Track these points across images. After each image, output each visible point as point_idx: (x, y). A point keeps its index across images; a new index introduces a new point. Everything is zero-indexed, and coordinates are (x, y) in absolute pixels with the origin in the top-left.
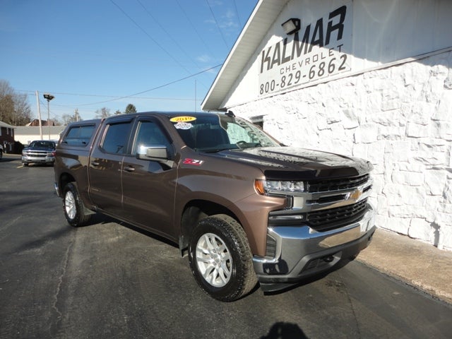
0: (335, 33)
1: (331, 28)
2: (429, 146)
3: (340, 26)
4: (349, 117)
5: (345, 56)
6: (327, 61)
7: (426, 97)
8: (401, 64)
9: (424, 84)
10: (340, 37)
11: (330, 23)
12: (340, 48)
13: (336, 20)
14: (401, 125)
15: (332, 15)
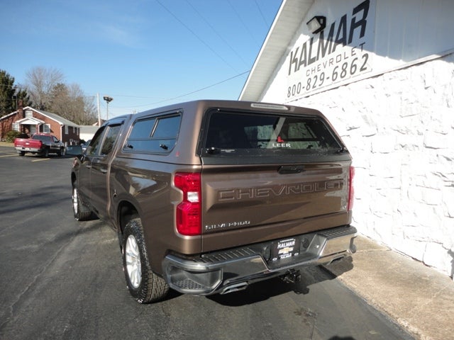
0: (358, 30)
1: (354, 25)
2: (448, 159)
3: (363, 23)
4: (368, 123)
5: (366, 56)
6: (349, 61)
7: (447, 101)
8: (421, 63)
9: (445, 86)
10: (362, 34)
11: (354, 20)
12: (362, 46)
13: (359, 16)
14: (419, 134)
15: (356, 10)
